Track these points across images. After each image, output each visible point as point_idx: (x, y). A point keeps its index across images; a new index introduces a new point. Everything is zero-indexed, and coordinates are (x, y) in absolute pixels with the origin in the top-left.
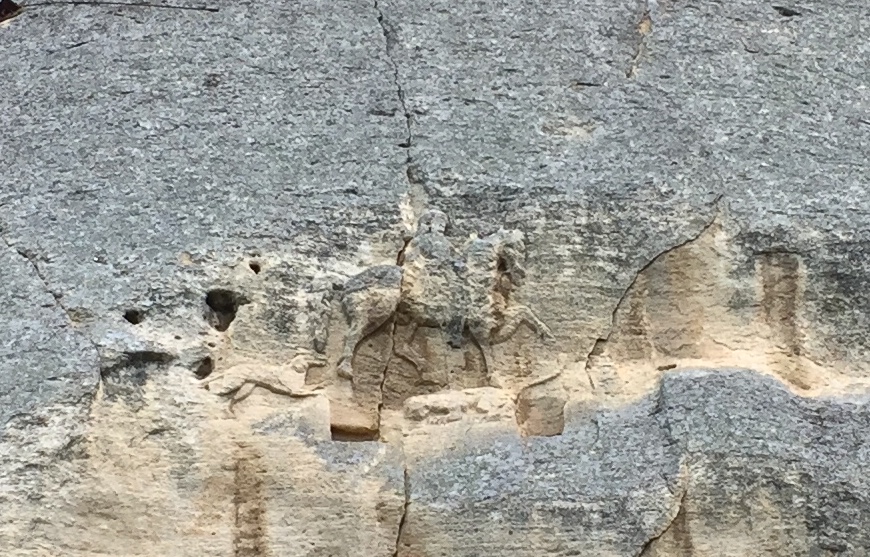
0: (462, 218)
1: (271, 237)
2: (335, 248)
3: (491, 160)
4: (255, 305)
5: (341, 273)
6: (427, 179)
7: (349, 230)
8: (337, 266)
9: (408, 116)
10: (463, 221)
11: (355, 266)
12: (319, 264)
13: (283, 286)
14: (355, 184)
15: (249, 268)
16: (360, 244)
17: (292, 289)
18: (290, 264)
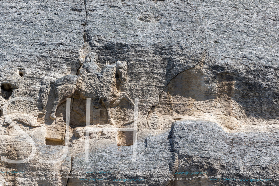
0: (103, 55)
1: (28, 62)
2: (53, 67)
3: (117, 32)
4: (20, 89)
5: (54, 77)
6: (91, 40)
7: (59, 60)
8: (53, 74)
9: (86, 12)
10: (104, 57)
11: (60, 74)
12: (46, 73)
13: (31, 82)
14: (63, 41)
15: (18, 74)
16: (62, 65)
17: (34, 83)
18: (34, 73)
